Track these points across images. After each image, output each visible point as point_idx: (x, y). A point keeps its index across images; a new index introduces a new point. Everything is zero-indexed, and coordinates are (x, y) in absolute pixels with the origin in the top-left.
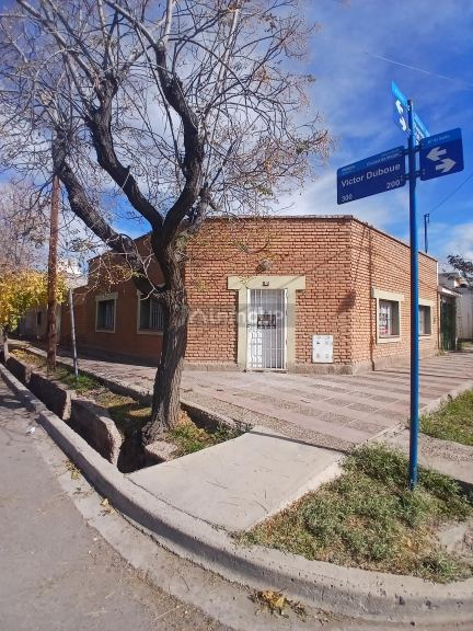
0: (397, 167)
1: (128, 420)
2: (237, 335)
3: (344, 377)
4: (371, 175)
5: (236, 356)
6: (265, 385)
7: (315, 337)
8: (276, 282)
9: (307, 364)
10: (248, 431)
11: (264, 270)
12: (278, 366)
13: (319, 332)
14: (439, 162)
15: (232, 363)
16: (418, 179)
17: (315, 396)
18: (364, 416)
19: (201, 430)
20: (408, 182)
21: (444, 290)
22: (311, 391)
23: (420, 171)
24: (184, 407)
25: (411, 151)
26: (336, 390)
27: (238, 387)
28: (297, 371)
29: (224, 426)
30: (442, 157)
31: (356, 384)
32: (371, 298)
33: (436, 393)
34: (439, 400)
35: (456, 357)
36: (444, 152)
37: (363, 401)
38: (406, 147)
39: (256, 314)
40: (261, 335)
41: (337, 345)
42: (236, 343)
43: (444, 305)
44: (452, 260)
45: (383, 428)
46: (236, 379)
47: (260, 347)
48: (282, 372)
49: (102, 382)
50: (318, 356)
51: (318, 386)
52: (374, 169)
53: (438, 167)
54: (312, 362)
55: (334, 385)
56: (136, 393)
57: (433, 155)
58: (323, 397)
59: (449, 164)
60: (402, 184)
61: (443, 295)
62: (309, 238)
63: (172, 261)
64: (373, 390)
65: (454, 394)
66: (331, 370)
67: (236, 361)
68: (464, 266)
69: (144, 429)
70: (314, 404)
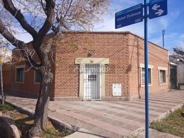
0: (140, 13)
1: (23, 126)
2: (79, 84)
3: (126, 103)
4: (128, 16)
5: (78, 93)
6: (90, 107)
7: (113, 85)
8: (96, 61)
9: (110, 97)
10: (77, 131)
11: (91, 55)
12: (97, 98)
13: (115, 83)
14: (157, 11)
15: (77, 97)
16: (148, 18)
17: (111, 113)
18: (131, 122)
19: (57, 131)
20: (144, 20)
21: (171, 63)
22: (110, 109)
23: (149, 15)
24: (50, 120)
25: (145, 6)
26: (121, 109)
27: (77, 109)
28: (105, 100)
29: (67, 129)
30: (158, 8)
31: (130, 106)
32: (138, 67)
33: (165, 110)
34: (165, 113)
35: (177, 92)
36: (159, 6)
37: (132, 114)
38: (143, 4)
39: (88, 74)
40: (90, 84)
41: (123, 88)
42: (79, 88)
43: (172, 69)
44: (175, 50)
45: (138, 128)
46: (78, 104)
47: (90, 89)
48: (99, 100)
49: (15, 107)
50: (115, 93)
51: (113, 107)
52: (130, 13)
53: (156, 13)
54: (112, 96)
55: (121, 106)
56: (29, 113)
57: (155, 8)
58: (115, 113)
59: (161, 12)
60: (142, 21)
61: (171, 65)
62: (111, 41)
63: (43, 53)
64: (138, 109)
65: (173, 110)
66: (120, 99)
67: (78, 96)
68: (181, 52)
69: (30, 131)
70: (110, 116)
